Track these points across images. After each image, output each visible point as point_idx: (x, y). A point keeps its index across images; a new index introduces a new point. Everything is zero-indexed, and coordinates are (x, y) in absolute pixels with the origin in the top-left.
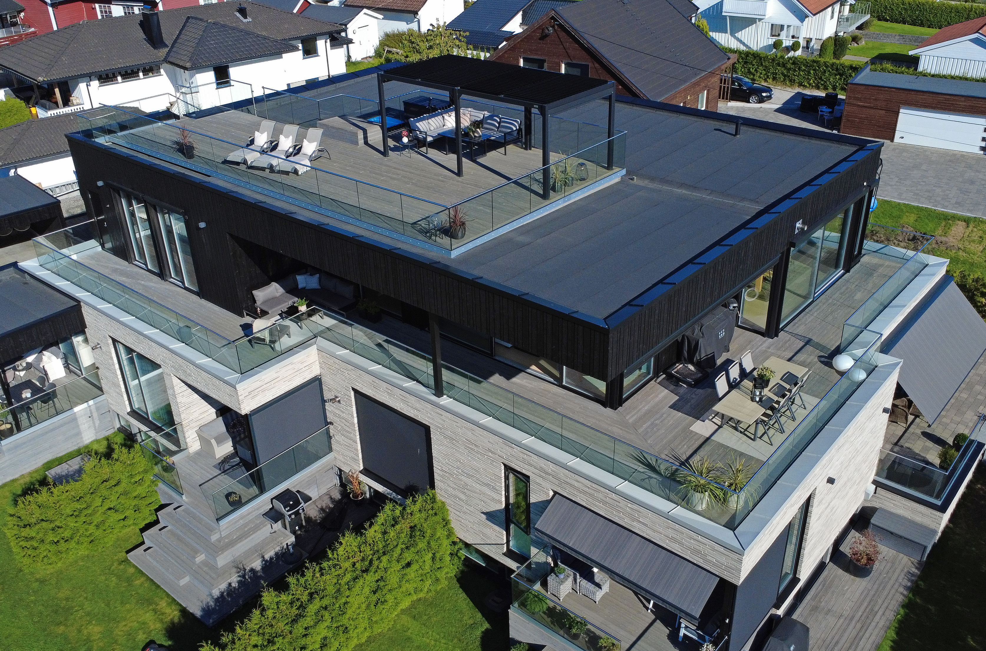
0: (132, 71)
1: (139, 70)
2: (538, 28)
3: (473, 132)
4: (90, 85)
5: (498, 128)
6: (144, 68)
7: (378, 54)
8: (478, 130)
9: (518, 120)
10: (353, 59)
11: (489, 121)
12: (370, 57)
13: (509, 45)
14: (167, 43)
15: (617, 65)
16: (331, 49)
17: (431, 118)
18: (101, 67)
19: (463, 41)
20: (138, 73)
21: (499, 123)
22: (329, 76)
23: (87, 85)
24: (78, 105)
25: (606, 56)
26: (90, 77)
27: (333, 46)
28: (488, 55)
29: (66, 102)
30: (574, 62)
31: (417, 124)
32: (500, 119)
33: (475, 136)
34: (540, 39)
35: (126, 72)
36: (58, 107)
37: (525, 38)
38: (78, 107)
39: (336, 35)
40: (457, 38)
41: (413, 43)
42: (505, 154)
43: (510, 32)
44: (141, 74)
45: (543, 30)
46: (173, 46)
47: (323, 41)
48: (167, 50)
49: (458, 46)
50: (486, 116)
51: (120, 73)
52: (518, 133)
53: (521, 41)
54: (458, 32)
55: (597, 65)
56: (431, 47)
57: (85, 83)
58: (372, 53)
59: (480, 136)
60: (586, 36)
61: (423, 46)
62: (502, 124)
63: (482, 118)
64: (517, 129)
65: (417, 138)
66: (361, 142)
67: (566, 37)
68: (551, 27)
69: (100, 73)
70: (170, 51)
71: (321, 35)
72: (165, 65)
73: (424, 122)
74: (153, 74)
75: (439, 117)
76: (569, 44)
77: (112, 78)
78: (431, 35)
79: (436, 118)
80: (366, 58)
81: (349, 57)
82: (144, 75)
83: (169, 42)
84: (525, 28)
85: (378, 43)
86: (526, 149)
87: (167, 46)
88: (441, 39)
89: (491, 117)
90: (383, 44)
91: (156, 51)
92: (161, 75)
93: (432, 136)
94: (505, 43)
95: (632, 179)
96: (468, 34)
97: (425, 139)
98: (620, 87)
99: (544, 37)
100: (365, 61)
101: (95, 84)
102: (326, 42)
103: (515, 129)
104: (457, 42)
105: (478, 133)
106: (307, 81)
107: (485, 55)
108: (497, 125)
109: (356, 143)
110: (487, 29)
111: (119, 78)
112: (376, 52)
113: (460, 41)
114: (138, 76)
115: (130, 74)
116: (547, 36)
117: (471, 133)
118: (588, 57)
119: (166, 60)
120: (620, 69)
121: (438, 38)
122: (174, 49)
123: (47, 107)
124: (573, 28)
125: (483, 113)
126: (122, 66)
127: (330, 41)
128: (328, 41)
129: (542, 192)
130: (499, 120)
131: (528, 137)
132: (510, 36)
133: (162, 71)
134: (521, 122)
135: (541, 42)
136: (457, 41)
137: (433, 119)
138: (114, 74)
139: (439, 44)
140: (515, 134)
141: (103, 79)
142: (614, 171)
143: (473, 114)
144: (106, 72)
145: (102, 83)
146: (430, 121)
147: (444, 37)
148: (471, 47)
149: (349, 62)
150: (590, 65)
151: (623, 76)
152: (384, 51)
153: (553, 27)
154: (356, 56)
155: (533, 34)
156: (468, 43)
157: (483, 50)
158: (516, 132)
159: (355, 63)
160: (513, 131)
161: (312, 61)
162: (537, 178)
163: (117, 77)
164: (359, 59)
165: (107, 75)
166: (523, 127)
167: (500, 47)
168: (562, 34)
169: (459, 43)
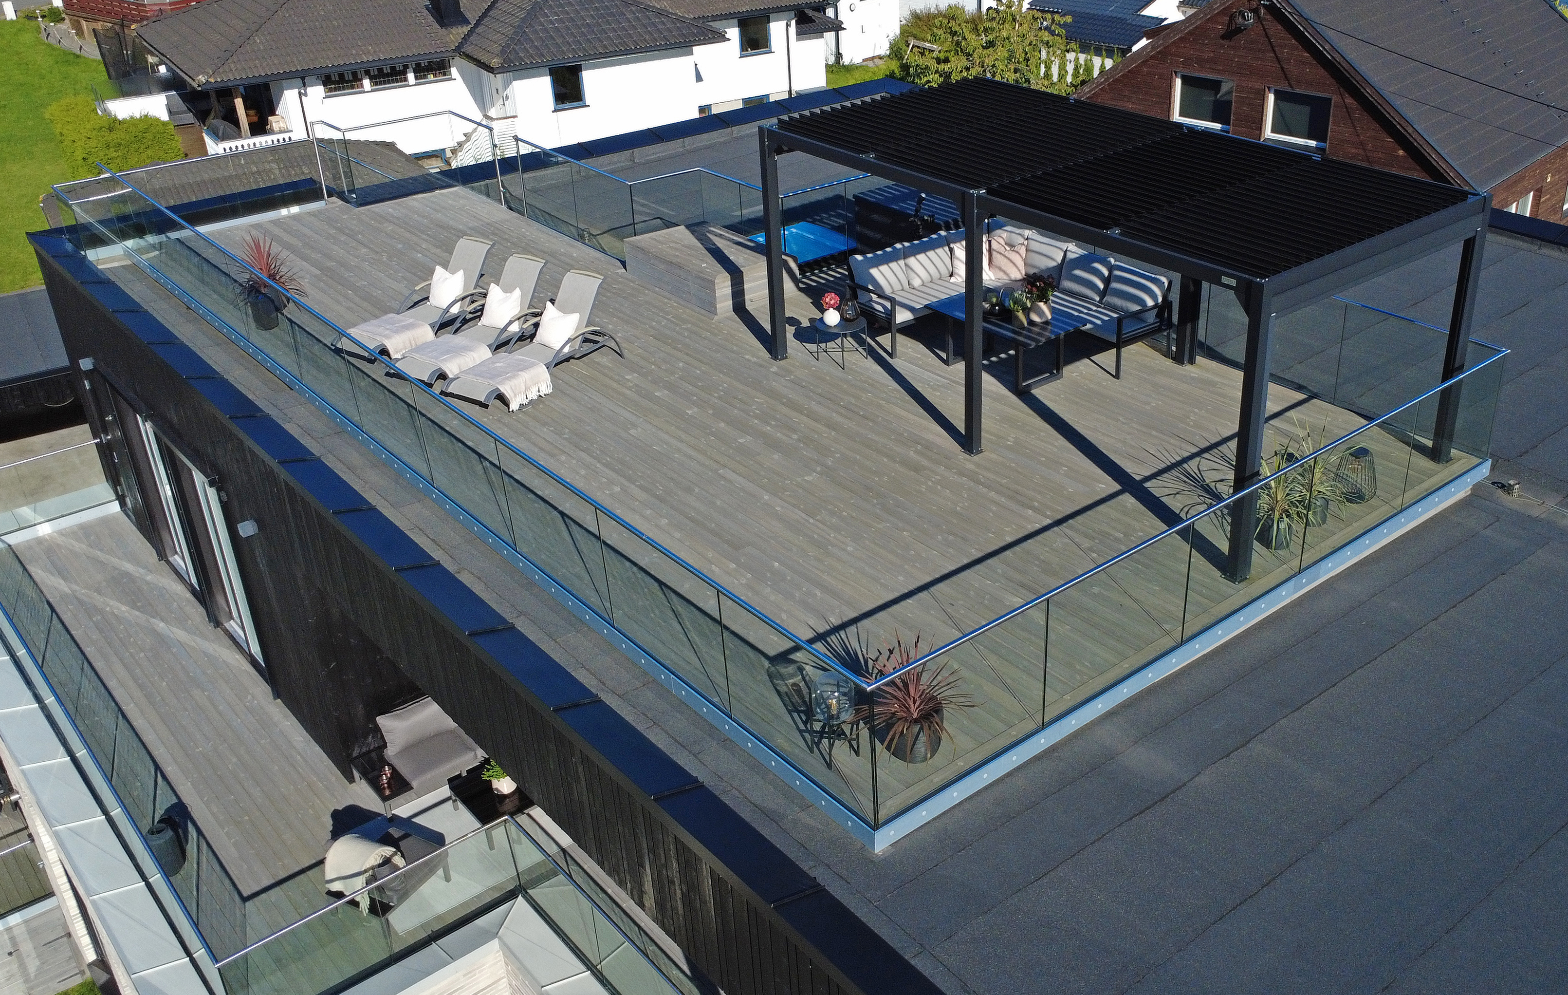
0: (393, 68)
1: (406, 67)
2: (1222, 13)
3: (1027, 311)
4: (306, 95)
5: (1103, 294)
6: (418, 65)
7: (896, 52)
8: (1041, 304)
9: (1164, 280)
10: (846, 60)
11: (1078, 272)
12: (880, 57)
13: (1153, 48)
14: (468, 16)
15: (1398, 102)
16: (798, 40)
17: (914, 254)
18: (330, 60)
19: (1058, 35)
20: (404, 72)
21: (1107, 281)
22: (790, 92)
23: (300, 93)
24: (281, 132)
25: (1374, 79)
26: (303, 79)
27: (802, 34)
28: (1109, 63)
29: (259, 128)
30: (1298, 91)
31: (874, 272)
32: (1111, 268)
33: (1031, 323)
34: (1223, 37)
35: (380, 70)
36: (238, 135)
37: (1190, 33)
38: (280, 137)
39: (810, 13)
40: (1047, 28)
41: (954, 34)
42: (1117, 376)
43: (1157, 18)
44: (411, 76)
45: (1232, 17)
46: (477, 25)
47: (783, 23)
48: (466, 29)
49: (1048, 42)
50: (1071, 256)
51: (367, 73)
52: (1159, 315)
53: (1181, 39)
54: (1049, 16)
55: (1349, 100)
56: (990, 44)
57: (296, 91)
58: (884, 49)
59: (1047, 323)
60: (1330, 34)
61: (974, 41)
62: (1115, 285)
63: (1059, 259)
64: (1156, 306)
65: (867, 313)
66: (725, 304)
67: (1283, 33)
68: (1251, 11)
69: (327, 71)
70: (471, 32)
71: (780, 10)
72: (458, 60)
73: (893, 265)
74: (435, 76)
75: (940, 251)
76: (1289, 49)
77: (351, 81)
78: (994, 19)
79: (931, 254)
80: (873, 58)
81: (839, 55)
82: (416, 78)
83: (472, 17)
84: (1191, 11)
85: (898, 32)
86: (1178, 359)
87: (466, 22)
88: (1014, 28)
89: (1083, 262)
90: (906, 32)
91: (442, 31)
92: (451, 79)
93: (911, 309)
94: (1144, 42)
95: (1506, 488)
96: (1069, 19)
97: (890, 315)
98: (1401, 152)
99: (1232, 32)
100: (870, 64)
101: (317, 91)
102: (788, 25)
103: (1150, 303)
104: (1046, 37)
105: (1041, 313)
106: (745, 101)
107: (1102, 65)
108: (1101, 286)
109: (710, 306)
110: (1111, 10)
111: (366, 83)
112: (891, 48)
113: (1052, 33)
114: (406, 80)
115: (388, 75)
116: (1239, 30)
117: (1021, 315)
118: (1330, 81)
119: (459, 51)
120: (1404, 111)
121: (1007, 25)
122: (480, 30)
123: (220, 135)
124: (1302, 16)
125: (1064, 246)
126: (371, 59)
127: (797, 23)
128: (793, 22)
129: (1224, 546)
130: (1106, 273)
131: (1189, 326)
132: (1156, 28)
133: (454, 71)
134: (1170, 283)
135: (1226, 43)
136: (1047, 33)
137: (921, 257)
138: (355, 74)
139: (1008, 38)
140: (1151, 317)
141: (334, 83)
142: (1456, 468)
143: (1034, 246)
144: (339, 69)
145: (330, 90)
146: (912, 261)
147: (1021, 25)
148: (1073, 45)
149: (836, 66)
150: (1335, 99)
151: (1410, 130)
152: (908, 46)
153: (1255, 11)
154: (853, 54)
155: (1209, 25)
156: (1069, 38)
157: (1098, 52)
158: (1156, 311)
159: (850, 69)
160: (1145, 310)
161: (758, 61)
162: (1210, 478)
163: (361, 80)
164: (858, 60)
165: (341, 76)
166: (1175, 297)
167: (1135, 48)
168: (1275, 29)
169: (1050, 38)
